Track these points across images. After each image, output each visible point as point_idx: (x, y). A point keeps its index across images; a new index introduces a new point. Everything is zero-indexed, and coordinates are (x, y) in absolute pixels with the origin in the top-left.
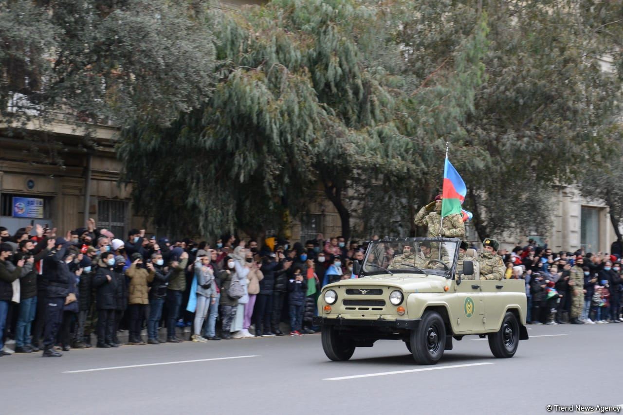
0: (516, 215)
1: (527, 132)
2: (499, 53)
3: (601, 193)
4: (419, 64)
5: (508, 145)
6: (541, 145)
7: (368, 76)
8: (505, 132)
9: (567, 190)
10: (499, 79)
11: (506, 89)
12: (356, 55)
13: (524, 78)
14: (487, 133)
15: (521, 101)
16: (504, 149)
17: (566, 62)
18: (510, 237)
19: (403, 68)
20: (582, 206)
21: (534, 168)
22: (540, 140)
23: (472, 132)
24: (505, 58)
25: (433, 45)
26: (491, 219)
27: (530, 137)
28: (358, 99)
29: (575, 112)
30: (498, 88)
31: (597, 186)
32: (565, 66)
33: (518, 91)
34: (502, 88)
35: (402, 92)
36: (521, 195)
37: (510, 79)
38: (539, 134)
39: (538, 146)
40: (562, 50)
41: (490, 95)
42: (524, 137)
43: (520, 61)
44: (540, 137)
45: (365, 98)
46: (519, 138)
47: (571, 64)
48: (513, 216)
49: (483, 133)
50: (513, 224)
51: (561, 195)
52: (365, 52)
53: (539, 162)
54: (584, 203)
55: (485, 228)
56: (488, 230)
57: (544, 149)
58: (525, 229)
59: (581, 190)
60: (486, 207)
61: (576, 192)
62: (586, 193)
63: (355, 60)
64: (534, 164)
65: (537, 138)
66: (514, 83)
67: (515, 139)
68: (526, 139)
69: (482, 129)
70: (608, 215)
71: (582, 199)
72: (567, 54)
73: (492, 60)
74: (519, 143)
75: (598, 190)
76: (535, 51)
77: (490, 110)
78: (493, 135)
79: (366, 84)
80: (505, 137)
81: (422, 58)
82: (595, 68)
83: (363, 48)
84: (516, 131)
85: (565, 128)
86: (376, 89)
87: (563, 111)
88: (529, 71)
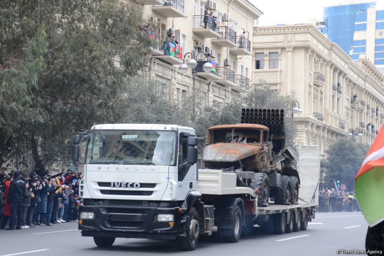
0: (61, 153)
1: (70, 101)
2: (51, 50)
5: (58, 109)
6: (78, 109)
8: (56, 100)
10: (52, 66)
11: (57, 73)
13: (68, 67)
14: (44, 100)
15: (66, 82)
16: (55, 111)
18: (57, 167)
21: (74, 123)
22: (78, 106)
23: (35, 99)
24: (55, 54)
25: (8, 42)
26: (45, 155)
27: (72, 104)
29: (99, 90)
30: (51, 72)
32: (92, 61)
33: (64, 75)
34: (54, 72)
36: (65, 140)
37: (59, 67)
38: (78, 103)
39: (76, 110)
40: (91, 51)
41: (46, 77)
42: (68, 104)
43: (65, 56)
44: (78, 104)
46: (65, 104)
48: (59, 154)
49: (42, 101)
50: (59, 159)
53: (77, 120)
55: (41, 161)
56: (43, 162)
57: (81, 112)
58: (67, 162)
60: (42, 147)
64: (74, 121)
65: (76, 105)
66: (62, 70)
67: (63, 105)
68: (69, 105)
69: (41, 98)
72: (93, 54)
73: (47, 55)
74: (65, 107)
76: (74, 50)
77: (46, 86)
78: (49, 102)
80: (57, 103)
82: (111, 63)
84: (63, 100)
85: (94, 100)
87: (92, 89)
88: (71, 63)
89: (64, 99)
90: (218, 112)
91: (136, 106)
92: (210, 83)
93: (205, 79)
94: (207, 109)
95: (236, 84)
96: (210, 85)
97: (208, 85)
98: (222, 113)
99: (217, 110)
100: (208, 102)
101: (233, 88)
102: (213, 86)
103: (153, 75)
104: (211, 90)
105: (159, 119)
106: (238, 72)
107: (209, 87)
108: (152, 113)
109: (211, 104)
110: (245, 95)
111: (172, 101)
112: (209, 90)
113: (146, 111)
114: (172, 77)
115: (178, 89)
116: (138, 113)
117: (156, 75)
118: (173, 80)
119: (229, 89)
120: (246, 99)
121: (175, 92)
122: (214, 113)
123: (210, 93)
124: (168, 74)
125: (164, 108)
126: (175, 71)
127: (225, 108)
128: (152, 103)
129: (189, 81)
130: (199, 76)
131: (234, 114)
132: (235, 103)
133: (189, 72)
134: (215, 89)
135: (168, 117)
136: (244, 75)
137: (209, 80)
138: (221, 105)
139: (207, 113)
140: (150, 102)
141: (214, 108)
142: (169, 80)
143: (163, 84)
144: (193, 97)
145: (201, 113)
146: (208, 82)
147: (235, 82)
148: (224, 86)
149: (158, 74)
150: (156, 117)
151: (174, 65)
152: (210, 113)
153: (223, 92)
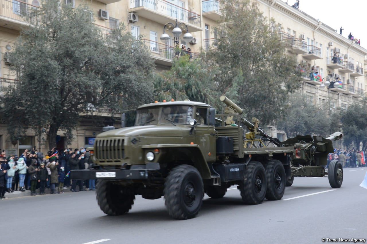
1: (258, 109)
2: (248, 83)
3: (283, 129)
4: (222, 88)
7: (205, 92)
8: (252, 109)
9: (272, 128)
10: (248, 92)
11: (251, 95)
12: (201, 85)
13: (256, 91)
15: (256, 99)
17: (270, 85)
19: (217, 89)
20: (278, 134)
24: (250, 85)
25: (226, 81)
27: (260, 111)
28: (202, 100)
29: (274, 102)
30: (248, 94)
31: (282, 126)
32: (270, 87)
33: (255, 95)
34: (250, 95)
35: (217, 96)
37: (252, 91)
40: (269, 82)
41: (246, 97)
42: (258, 110)
43: (255, 85)
45: (204, 99)
46: (256, 111)
47: (271, 87)
51: (270, 130)
52: (204, 84)
53: (263, 118)
54: (278, 133)
59: (277, 128)
61: (275, 129)
62: (279, 129)
63: (201, 87)
66: (253, 93)
68: (258, 112)
70: (286, 136)
71: (278, 131)
72: (270, 83)
73: (246, 86)
75: (283, 128)
76: (259, 82)
77: (246, 102)
79: (205, 95)
81: (222, 86)
82: (280, 87)
83: (203, 83)
85: (271, 107)
86: (208, 96)
87: (270, 102)
88: (258, 89)
89: (255, 108)
90: (345, 110)
91: (295, 109)
92: (339, 94)
93: (336, 92)
94: (338, 109)
95: (355, 93)
96: (339, 95)
97: (338, 95)
98: (348, 110)
99: (344, 109)
100: (339, 104)
101: (353, 95)
102: (341, 95)
103: (305, 92)
104: (340, 98)
105: (309, 115)
106: (356, 86)
107: (338, 96)
108: (305, 112)
109: (340, 106)
110: (361, 99)
111: (317, 105)
112: (338, 98)
113: (302, 112)
114: (316, 92)
115: (320, 99)
116: (297, 113)
117: (307, 92)
118: (317, 94)
119: (351, 96)
120: (362, 101)
121: (318, 100)
122: (343, 110)
123: (339, 99)
124: (314, 91)
125: (312, 109)
126: (317, 89)
127: (349, 107)
128: (305, 107)
129: (326, 94)
130: (332, 91)
131: (355, 110)
132: (355, 104)
133: (326, 89)
134: (342, 97)
135: (315, 114)
136: (360, 87)
137: (338, 92)
138: (346, 105)
139: (338, 111)
140: (304, 107)
141: (342, 108)
142: (314, 94)
143: (311, 97)
144: (329, 102)
145: (334, 111)
146: (338, 94)
147: (355, 92)
148: (348, 95)
149: (307, 91)
150: (307, 114)
151: (317, 86)
152: (340, 111)
153: (347, 99)
